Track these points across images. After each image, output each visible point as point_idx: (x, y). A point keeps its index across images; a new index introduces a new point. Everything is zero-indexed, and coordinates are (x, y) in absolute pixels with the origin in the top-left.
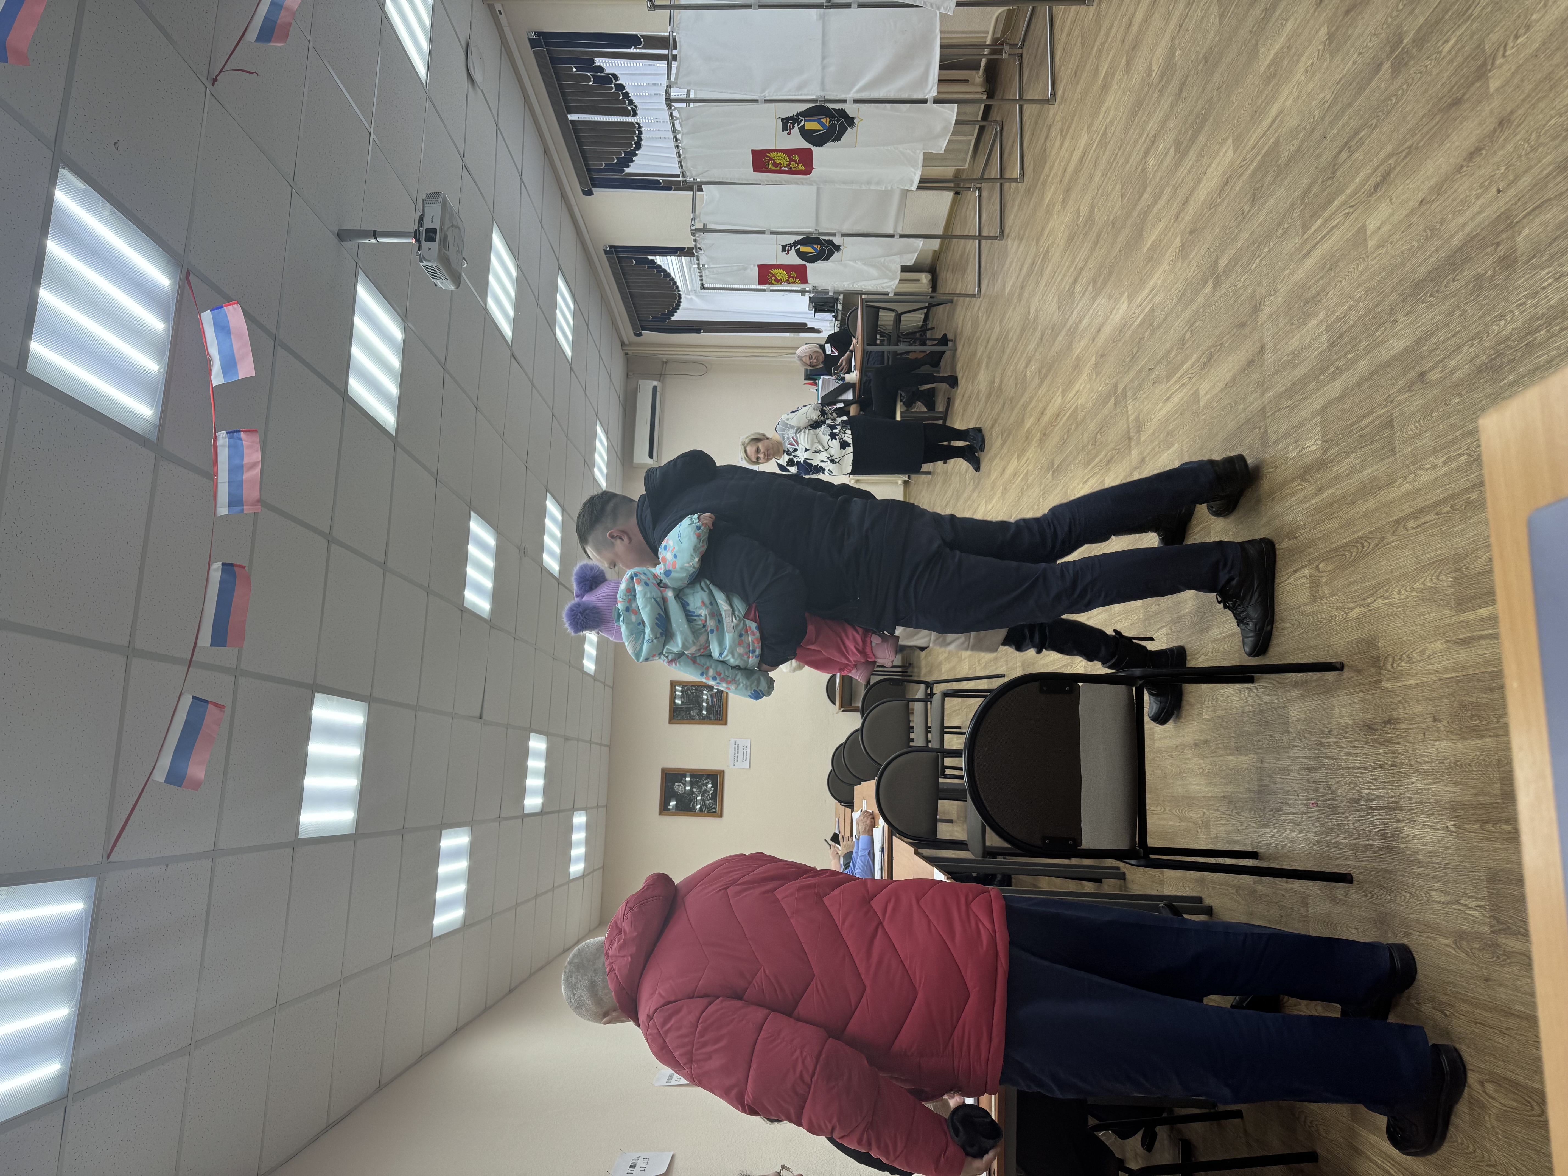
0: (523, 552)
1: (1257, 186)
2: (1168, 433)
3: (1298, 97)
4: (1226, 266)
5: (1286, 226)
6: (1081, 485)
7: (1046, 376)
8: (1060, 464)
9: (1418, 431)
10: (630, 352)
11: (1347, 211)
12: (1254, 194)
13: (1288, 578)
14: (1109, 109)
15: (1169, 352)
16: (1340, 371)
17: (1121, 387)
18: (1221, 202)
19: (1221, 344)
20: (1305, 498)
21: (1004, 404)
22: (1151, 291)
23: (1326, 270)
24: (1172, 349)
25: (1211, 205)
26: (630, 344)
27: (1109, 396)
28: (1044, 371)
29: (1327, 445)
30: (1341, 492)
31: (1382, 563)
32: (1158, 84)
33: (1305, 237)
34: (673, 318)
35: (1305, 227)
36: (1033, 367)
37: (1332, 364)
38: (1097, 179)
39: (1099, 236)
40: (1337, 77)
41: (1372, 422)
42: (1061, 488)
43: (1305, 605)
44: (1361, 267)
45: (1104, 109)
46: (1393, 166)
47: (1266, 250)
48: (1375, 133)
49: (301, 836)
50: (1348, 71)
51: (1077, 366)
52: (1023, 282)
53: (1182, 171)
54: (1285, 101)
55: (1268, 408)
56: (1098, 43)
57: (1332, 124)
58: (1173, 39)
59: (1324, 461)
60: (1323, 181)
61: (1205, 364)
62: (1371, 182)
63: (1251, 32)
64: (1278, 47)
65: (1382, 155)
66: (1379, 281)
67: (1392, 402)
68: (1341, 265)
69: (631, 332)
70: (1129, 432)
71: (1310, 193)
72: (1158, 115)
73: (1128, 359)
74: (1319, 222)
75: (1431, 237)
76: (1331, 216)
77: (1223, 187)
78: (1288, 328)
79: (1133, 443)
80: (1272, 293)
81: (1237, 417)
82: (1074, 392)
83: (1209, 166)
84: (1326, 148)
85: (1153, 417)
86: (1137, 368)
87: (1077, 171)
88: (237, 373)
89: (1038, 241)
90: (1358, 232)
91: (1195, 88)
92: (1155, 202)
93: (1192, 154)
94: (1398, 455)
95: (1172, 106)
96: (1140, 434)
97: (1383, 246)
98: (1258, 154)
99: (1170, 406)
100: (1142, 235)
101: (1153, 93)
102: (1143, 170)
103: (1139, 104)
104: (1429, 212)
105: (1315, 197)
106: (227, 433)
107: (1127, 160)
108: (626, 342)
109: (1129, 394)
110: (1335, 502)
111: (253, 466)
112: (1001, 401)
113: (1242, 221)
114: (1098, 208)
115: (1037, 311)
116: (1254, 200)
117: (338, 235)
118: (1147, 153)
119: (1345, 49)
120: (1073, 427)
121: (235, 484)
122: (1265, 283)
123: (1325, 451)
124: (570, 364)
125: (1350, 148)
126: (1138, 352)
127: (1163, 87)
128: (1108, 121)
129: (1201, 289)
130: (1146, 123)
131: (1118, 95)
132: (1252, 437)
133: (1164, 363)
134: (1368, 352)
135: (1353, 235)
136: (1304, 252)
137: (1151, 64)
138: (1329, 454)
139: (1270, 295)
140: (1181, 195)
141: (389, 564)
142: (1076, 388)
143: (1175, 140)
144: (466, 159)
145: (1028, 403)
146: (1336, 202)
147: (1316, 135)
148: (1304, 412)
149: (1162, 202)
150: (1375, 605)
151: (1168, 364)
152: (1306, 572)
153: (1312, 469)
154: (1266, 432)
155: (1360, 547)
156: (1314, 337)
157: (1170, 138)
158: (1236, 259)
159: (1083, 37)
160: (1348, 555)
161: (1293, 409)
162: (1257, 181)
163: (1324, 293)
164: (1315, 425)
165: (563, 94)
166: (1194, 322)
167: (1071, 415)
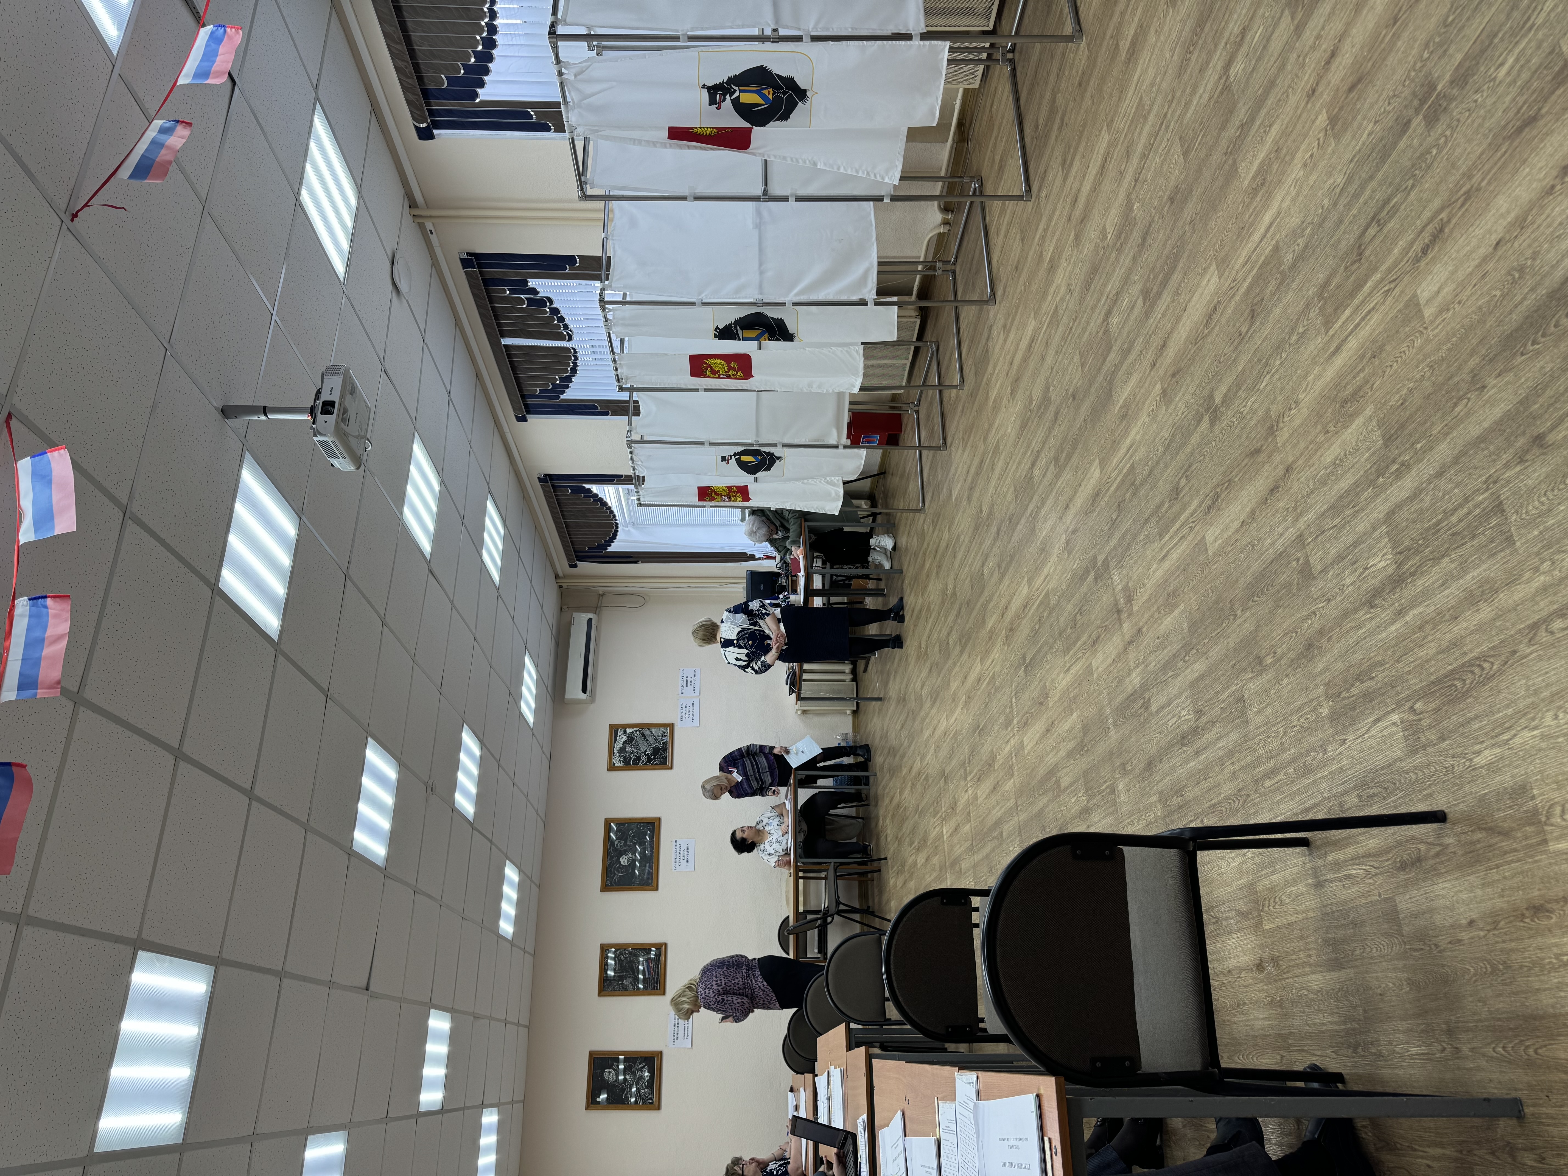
0: (431, 789)
1: (1256, 301)
2: (1169, 595)
3: (1298, 194)
4: (1225, 396)
5: (1301, 330)
6: (1062, 675)
7: (1007, 568)
8: (1033, 658)
9: (1545, 508)
10: (564, 585)
11: (1386, 288)
12: (1253, 311)
13: (1368, 730)
14: (1059, 287)
15: (1159, 507)
16: (1406, 467)
17: (1101, 558)
18: (1210, 333)
19: (1229, 480)
20: (1378, 627)
21: (960, 609)
22: (1129, 450)
23: (1365, 361)
24: (1162, 503)
25: (1197, 340)
26: (565, 576)
27: (1087, 571)
28: (1004, 564)
29: (1401, 557)
30: (1433, 608)
31: (1518, 684)
32: (1115, 244)
33: (1331, 333)
34: (610, 549)
35: (1328, 324)
36: (991, 563)
37: (1394, 461)
38: (1049, 360)
39: (1057, 413)
40: (1348, 156)
41: (1469, 514)
42: (1036, 683)
43: (1400, 760)
44: (1418, 343)
45: (1052, 290)
46: (1445, 220)
47: (1278, 363)
48: (1413, 194)
49: (97, 1151)
50: (1364, 144)
51: (1044, 550)
52: (972, 482)
53: (1157, 314)
54: (1280, 205)
55: (1306, 533)
56: (1040, 230)
57: (1349, 206)
58: (1129, 196)
59: (1400, 576)
60: (1346, 268)
61: (1209, 507)
62: (1417, 247)
63: (1226, 154)
64: (1261, 156)
65: (1427, 214)
66: (1449, 350)
67: (1495, 482)
68: (1388, 348)
69: (565, 563)
70: (1116, 604)
71: (1330, 285)
72: (1119, 273)
73: (1107, 528)
74: (1348, 312)
75: (1520, 278)
76: (1363, 302)
77: (1211, 316)
78: (1321, 438)
79: (1124, 616)
80: (1293, 406)
81: (1262, 555)
82: (1043, 577)
83: (1189, 301)
84: (1344, 233)
85: (1146, 581)
86: (1120, 534)
87: (1025, 359)
88: (53, 528)
89: (985, 439)
90: (1407, 305)
91: (1162, 232)
92: (1124, 358)
93: (1166, 298)
94: (1518, 544)
95: (1134, 259)
96: (1131, 605)
97: (1448, 310)
98: (1252, 269)
99: (1167, 564)
100: (1111, 396)
101: (1110, 254)
102: (1107, 331)
103: (1095, 270)
104: (1510, 252)
105: (1338, 287)
106: (30, 599)
107: (1084, 329)
108: (560, 573)
109: (1113, 564)
110: (1426, 622)
111: (59, 638)
112: (956, 607)
113: (1239, 343)
114: (1054, 386)
115: (992, 507)
116: (1253, 316)
117: (222, 411)
118: (1109, 314)
119: (1356, 124)
120: (1045, 614)
121: (31, 661)
122: (1280, 398)
123: (1400, 565)
124: (498, 590)
125: (1379, 221)
126: (1118, 516)
127: (1121, 244)
128: (1058, 299)
129: (1195, 428)
130: (1104, 285)
131: (1068, 270)
132: (1288, 573)
133: (1154, 520)
134: (1447, 434)
135: (1400, 311)
136: (1332, 349)
137: (1104, 228)
138: (1406, 567)
139: (1290, 409)
140: (1156, 342)
141: (257, 791)
142: (1045, 572)
143: (1142, 291)
144: (386, 364)
145: (989, 602)
146: (1369, 284)
147: (1328, 224)
148: (1362, 526)
149: (1133, 355)
150: (1518, 740)
151: (1159, 520)
152: (1395, 717)
153: (1383, 590)
154: (1307, 562)
155: (1477, 670)
156: (1361, 438)
157: (1135, 290)
158: (1238, 385)
159: (1022, 232)
160: (1459, 684)
161: (1344, 526)
162: (1255, 297)
163: (1369, 386)
164: (1380, 537)
165: (496, 317)
166: (1189, 467)
167: (1041, 603)
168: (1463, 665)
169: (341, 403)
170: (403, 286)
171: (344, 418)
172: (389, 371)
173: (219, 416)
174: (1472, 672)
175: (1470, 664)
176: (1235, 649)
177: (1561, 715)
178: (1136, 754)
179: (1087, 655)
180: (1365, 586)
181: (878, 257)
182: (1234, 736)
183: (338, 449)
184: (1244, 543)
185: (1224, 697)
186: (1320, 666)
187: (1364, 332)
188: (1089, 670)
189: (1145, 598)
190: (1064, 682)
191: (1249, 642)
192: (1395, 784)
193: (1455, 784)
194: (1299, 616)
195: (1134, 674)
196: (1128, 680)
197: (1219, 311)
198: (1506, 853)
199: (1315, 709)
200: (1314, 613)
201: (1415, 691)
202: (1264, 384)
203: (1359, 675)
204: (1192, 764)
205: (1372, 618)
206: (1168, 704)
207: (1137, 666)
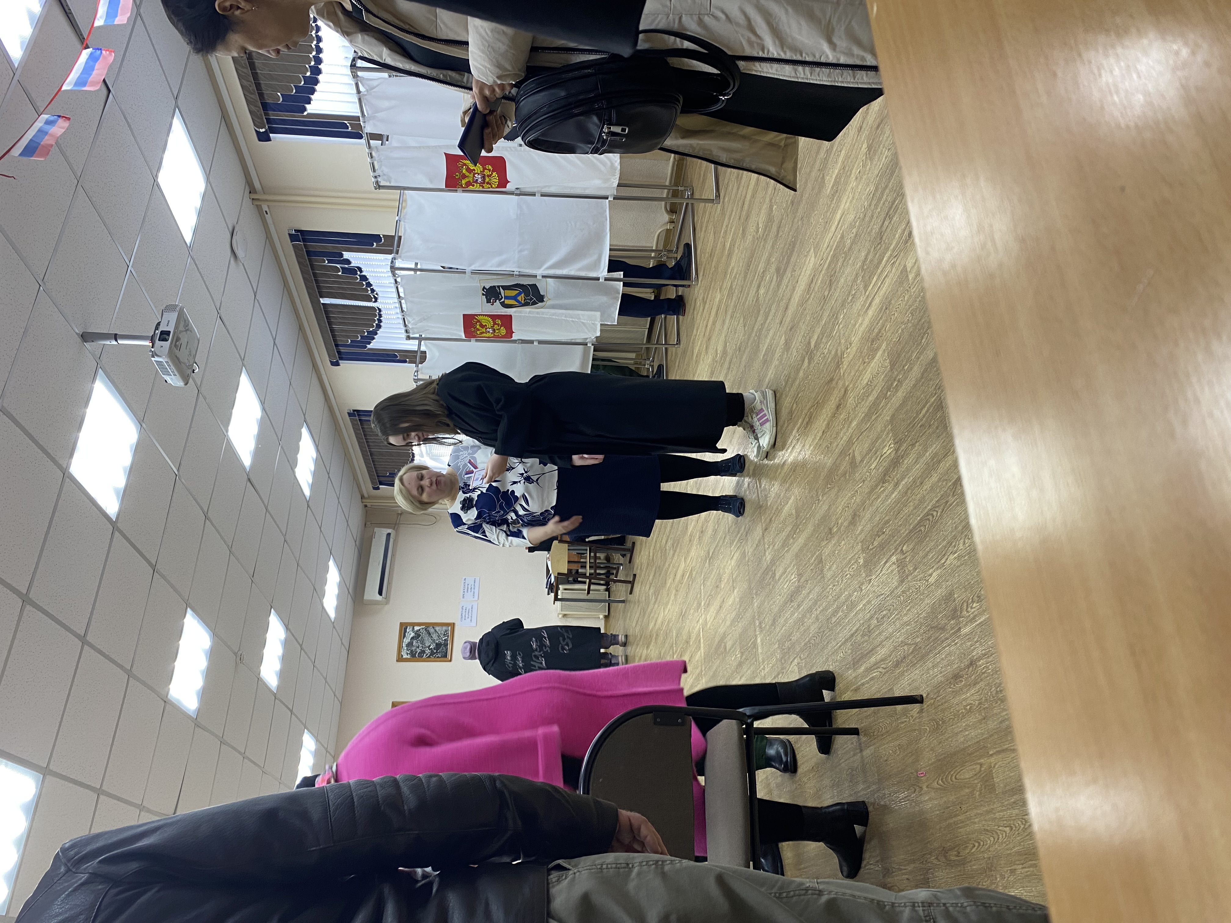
0: (240, 659)
1: (832, 273)
3: (853, 198)
4: (816, 342)
5: (853, 293)
10: (367, 504)
11: (892, 261)
12: (831, 280)
13: (882, 570)
14: (733, 269)
16: (900, 382)
18: (809, 297)
19: (817, 403)
20: (887, 496)
23: (883, 311)
25: (803, 302)
26: (369, 497)
30: (912, 478)
32: (763, 236)
33: (867, 294)
35: (866, 287)
37: (895, 380)
38: (727, 322)
39: (731, 363)
40: (876, 172)
41: (927, 411)
42: (715, 571)
43: (896, 588)
44: (906, 298)
45: (730, 270)
47: (842, 316)
50: (883, 164)
53: (783, 286)
54: (844, 206)
55: (853, 437)
56: (724, 227)
57: (876, 206)
58: (771, 200)
59: (897, 459)
60: (875, 248)
61: (807, 423)
63: (819, 170)
64: (837, 172)
66: (920, 301)
68: (893, 302)
69: (370, 486)
71: (867, 261)
72: (765, 257)
74: (875, 279)
76: (882, 271)
77: (810, 285)
78: (862, 367)
80: (849, 346)
81: (833, 454)
83: (800, 275)
84: (874, 224)
87: (714, 325)
90: (902, 272)
91: (787, 226)
92: (766, 319)
93: (789, 274)
95: (773, 247)
97: (920, 275)
98: (830, 251)
100: (759, 346)
101: (760, 243)
102: (757, 300)
103: (752, 256)
105: (872, 261)
107: (746, 298)
108: (366, 495)
113: (824, 303)
114: (729, 342)
116: (830, 285)
117: (82, 336)
118: (759, 287)
119: (880, 150)
122: (843, 341)
123: (897, 450)
124: (308, 502)
125: (890, 216)
127: (766, 235)
128: (733, 277)
129: (801, 367)
130: (757, 266)
131: (738, 256)
132: (845, 465)
134: (919, 358)
135: (899, 276)
136: (867, 305)
137: (758, 224)
138: (900, 452)
139: (847, 349)
140: (783, 304)
141: (89, 638)
143: (776, 269)
144: (221, 312)
146: (885, 259)
147: (867, 219)
148: (879, 427)
149: (770, 318)
150: (948, 562)
152: (894, 558)
153: (889, 469)
154: (854, 456)
155: (930, 517)
156: (880, 365)
157: (773, 269)
158: (822, 333)
159: (714, 228)
160: (923, 529)
161: (871, 428)
162: (832, 271)
163: (884, 329)
164: (888, 434)
165: (317, 281)
166: (798, 395)
168: (924, 516)
169: (174, 332)
170: (240, 253)
171: (176, 344)
172: (223, 317)
173: (79, 340)
174: (929, 519)
175: (928, 514)
176: (818, 525)
177: (966, 541)
178: (766, 615)
179: (743, 544)
180: (881, 468)
181: (610, 245)
182: (817, 589)
183: (171, 368)
184: (824, 447)
185: (812, 561)
186: (860, 529)
187: (882, 293)
191: (825, 518)
192: (893, 606)
193: (921, 599)
194: (850, 495)
195: (767, 554)
196: (764, 559)
197: (814, 281)
198: (943, 642)
199: (857, 561)
200: (857, 491)
201: (904, 538)
202: (835, 332)
203: (878, 531)
204: (796, 614)
206: (785, 572)
207: (769, 547)
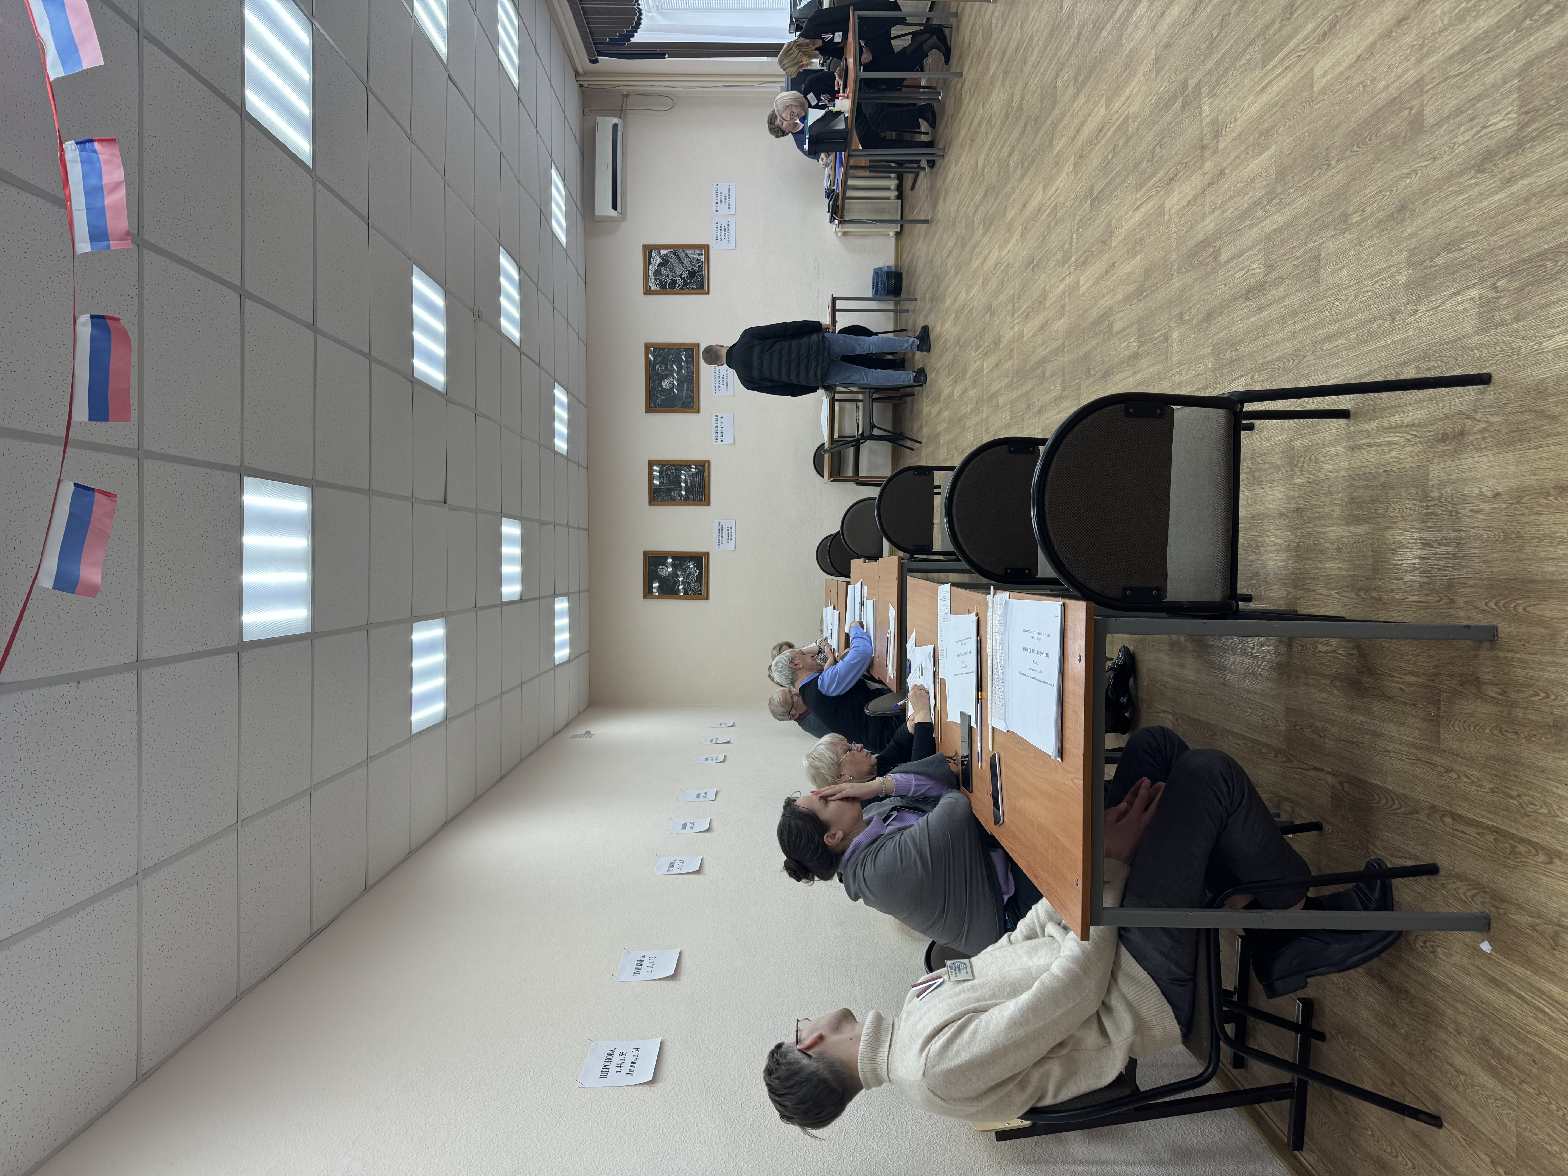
2: (1261, 134)
6: (1131, 213)
7: (1084, 84)
8: (1102, 191)
10: (585, 84)
13: (1443, 303)
15: (1267, 27)
17: (1192, 82)
20: (1481, 195)
21: (1026, 126)
24: (1273, 21)
26: (585, 74)
27: (1174, 97)
28: (1080, 79)
30: (1546, 179)
34: (633, 40)
36: (1066, 75)
42: (1102, 219)
43: (1468, 336)
49: (246, 638)
51: (1129, 67)
59: (1519, 140)
61: (1326, 33)
69: (585, 58)
70: (1202, 139)
73: (1204, 46)
79: (1207, 153)
81: (1373, 98)
82: (1123, 99)
85: (1239, 115)
86: (1217, 56)
88: (80, 61)
96: (1218, 141)
99: (1265, 98)
106: (77, 143)
108: (581, 71)
109: (1205, 90)
110: (1534, 195)
111: (116, 187)
112: (1022, 123)
120: (1121, 142)
121: (96, 213)
123: (1522, 127)
124: (518, 94)
126: (1220, 33)
132: (1398, 122)
133: (1260, 42)
138: (1529, 130)
141: (320, 325)
142: (1127, 93)
145: (1059, 121)
151: (1266, 43)
153: (1496, 154)
154: (1421, 112)
160: (1550, 265)
161: (1472, 74)
167: (1118, 128)
176: (1321, 203)
178: (1195, 304)
180: (1479, 147)
182: (1302, 295)
184: (1356, 82)
185: (1299, 253)
186: (1409, 230)
188: (1161, 210)
189: (1234, 134)
190: (1132, 222)
191: (1337, 197)
194: (1398, 173)
195: (1208, 220)
196: (1200, 226)
198: (1548, 436)
199: (1392, 276)
201: (1502, 268)
203: (1448, 244)
204: (1253, 319)
205: (1477, 184)
206: (1239, 255)
207: (1213, 211)
